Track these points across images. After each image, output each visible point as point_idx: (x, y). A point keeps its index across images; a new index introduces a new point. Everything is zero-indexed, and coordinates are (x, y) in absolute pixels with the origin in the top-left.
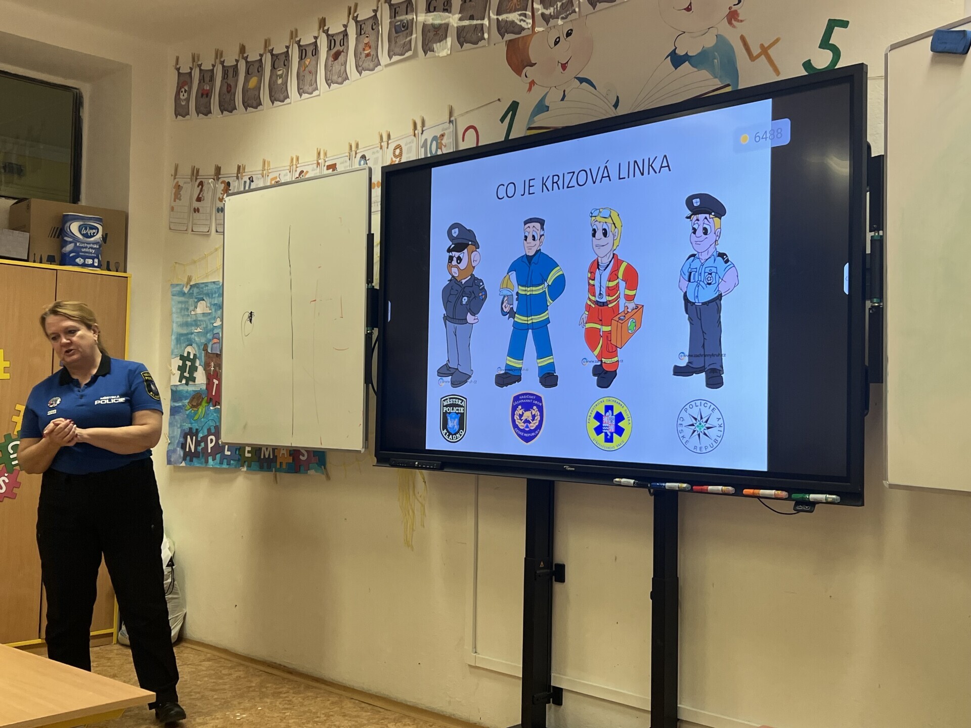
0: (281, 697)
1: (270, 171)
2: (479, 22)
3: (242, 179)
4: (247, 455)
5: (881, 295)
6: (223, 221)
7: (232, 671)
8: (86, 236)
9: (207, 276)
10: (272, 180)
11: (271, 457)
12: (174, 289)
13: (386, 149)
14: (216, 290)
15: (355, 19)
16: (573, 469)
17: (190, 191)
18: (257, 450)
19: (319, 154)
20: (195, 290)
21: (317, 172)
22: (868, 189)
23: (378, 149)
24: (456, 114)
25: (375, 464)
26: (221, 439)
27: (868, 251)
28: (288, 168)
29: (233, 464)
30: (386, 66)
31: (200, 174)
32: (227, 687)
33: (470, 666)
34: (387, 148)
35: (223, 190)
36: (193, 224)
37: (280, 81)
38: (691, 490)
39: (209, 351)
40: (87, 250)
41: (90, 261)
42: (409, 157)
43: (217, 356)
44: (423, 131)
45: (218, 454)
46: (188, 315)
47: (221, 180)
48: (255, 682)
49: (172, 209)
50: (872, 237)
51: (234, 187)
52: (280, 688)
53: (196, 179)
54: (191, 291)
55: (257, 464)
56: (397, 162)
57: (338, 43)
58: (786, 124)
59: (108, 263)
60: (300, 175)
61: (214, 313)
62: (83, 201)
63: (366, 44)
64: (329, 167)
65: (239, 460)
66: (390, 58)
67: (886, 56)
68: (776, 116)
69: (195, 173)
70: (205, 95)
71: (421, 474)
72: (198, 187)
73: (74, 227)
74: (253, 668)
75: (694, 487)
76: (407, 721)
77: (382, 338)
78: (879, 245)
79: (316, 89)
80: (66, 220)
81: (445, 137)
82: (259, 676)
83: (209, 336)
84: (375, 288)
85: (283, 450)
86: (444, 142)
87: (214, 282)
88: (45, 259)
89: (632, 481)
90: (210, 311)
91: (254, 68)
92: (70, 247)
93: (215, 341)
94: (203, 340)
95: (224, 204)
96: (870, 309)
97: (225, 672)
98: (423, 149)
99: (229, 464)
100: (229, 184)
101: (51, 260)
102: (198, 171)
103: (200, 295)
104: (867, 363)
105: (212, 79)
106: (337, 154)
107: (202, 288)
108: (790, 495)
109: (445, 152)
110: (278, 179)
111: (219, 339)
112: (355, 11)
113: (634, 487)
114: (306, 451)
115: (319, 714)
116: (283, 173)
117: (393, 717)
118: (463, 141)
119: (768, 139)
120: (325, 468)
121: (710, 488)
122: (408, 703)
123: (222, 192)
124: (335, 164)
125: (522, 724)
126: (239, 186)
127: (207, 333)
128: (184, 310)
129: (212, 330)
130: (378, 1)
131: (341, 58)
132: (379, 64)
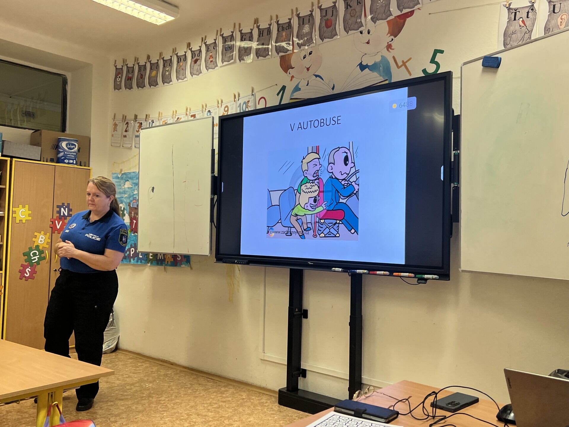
0: (168, 376)
1: (162, 117)
2: (267, 46)
3: (148, 121)
4: (151, 258)
5: (458, 181)
6: (139, 142)
7: (143, 364)
8: (70, 149)
9: (130, 169)
10: (163, 122)
11: (163, 259)
12: (114, 175)
13: (220, 107)
14: (135, 176)
15: (205, 43)
16: (313, 264)
17: (121, 127)
18: (155, 255)
19: (187, 109)
20: (125, 176)
21: (186, 119)
22: (452, 130)
23: (217, 107)
24: (255, 91)
25: (215, 262)
26: (138, 250)
27: (452, 160)
28: (171, 116)
29: (143, 262)
30: (221, 67)
32: (141, 371)
33: (261, 359)
34: (221, 107)
36: (123, 143)
37: (167, 73)
38: (369, 274)
39: (131, 206)
40: (70, 156)
41: (71, 161)
42: (232, 112)
43: (135, 209)
44: (239, 99)
45: (136, 257)
46: (121, 188)
47: (137, 122)
48: (155, 369)
49: (113, 135)
50: (454, 153)
51: (144, 125)
52: (167, 372)
53: (125, 121)
54: (122, 177)
55: (156, 262)
56: (226, 114)
57: (196, 55)
58: (414, 99)
59: (81, 162)
60: (177, 120)
61: (134, 187)
62: (68, 131)
63: (211, 56)
64: (192, 116)
65: (146, 260)
66: (223, 63)
67: (461, 68)
68: (410, 95)
69: (124, 118)
70: (129, 79)
71: (238, 266)
72: (126, 124)
73: (64, 144)
74: (153, 362)
75: (370, 272)
76: (230, 387)
77: (219, 201)
78: (458, 157)
79: (186, 77)
80: (59, 140)
81: (250, 102)
82: (157, 366)
83: (131, 199)
84: (216, 175)
85: (169, 255)
86: (249, 105)
87: (134, 172)
88: (49, 160)
89: (341, 269)
90: (132, 187)
91: (155, 66)
92: (61, 154)
94: (128, 201)
95: (140, 133)
96: (453, 187)
97: (139, 364)
98: (239, 108)
99: (141, 262)
100: (141, 123)
101: (52, 160)
102: (126, 117)
103: (126, 178)
104: (451, 213)
105: (133, 71)
106: (196, 109)
107: (128, 175)
108: (415, 276)
109: (249, 110)
110: (166, 122)
111: (136, 200)
112: (205, 39)
113: (341, 272)
114: (180, 255)
115: (187, 384)
116: (169, 119)
117: (223, 385)
118: (259, 104)
119: (406, 106)
120: (190, 264)
121: (378, 272)
122: (231, 378)
123: (138, 128)
124: (195, 114)
125: (287, 387)
126: (146, 125)
127: (130, 197)
128: (119, 186)
129: (133, 196)
130: (217, 34)
131: (198, 62)
132: (217, 66)
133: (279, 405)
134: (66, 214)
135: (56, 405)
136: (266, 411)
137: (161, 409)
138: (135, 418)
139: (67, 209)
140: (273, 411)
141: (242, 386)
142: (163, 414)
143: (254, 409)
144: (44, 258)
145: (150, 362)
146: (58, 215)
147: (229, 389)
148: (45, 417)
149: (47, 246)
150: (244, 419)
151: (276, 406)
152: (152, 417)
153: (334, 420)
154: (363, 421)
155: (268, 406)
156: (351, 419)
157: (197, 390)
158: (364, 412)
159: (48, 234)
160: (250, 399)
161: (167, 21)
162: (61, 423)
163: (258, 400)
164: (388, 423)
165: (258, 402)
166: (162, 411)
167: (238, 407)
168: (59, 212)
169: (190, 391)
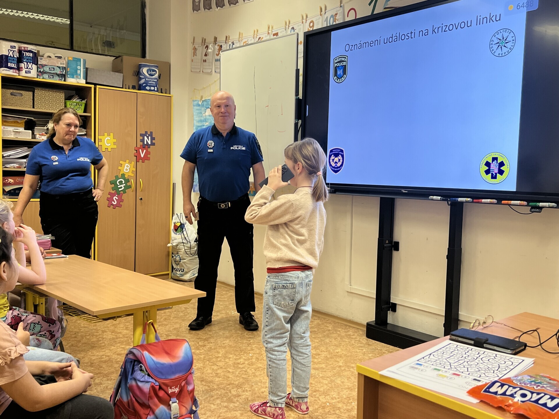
1: (243, 38)
3: (228, 43)
6: (219, 66)
8: (151, 75)
10: (244, 43)
12: (195, 103)
13: (305, 23)
16: (407, 192)
17: (201, 51)
19: (269, 28)
20: (205, 103)
21: (268, 38)
23: (301, 23)
24: (344, 2)
28: (253, 36)
31: (206, 41)
32: (226, 299)
33: (348, 292)
34: (306, 22)
35: (218, 50)
36: (203, 68)
38: (473, 202)
40: (151, 82)
41: (152, 88)
42: (318, 27)
44: (325, 13)
46: (202, 116)
47: (217, 44)
49: (192, 61)
51: (224, 48)
53: (204, 44)
54: (203, 104)
56: (311, 30)
59: (161, 89)
60: (259, 40)
62: (148, 57)
64: (274, 35)
69: (204, 41)
72: (205, 48)
73: (145, 70)
75: (474, 200)
77: (303, 125)
80: (140, 66)
81: (338, 15)
84: (300, 98)
86: (337, 18)
88: (131, 87)
89: (439, 198)
92: (142, 81)
95: (220, 56)
97: (223, 293)
98: (325, 22)
100: (221, 46)
101: (134, 87)
106: (278, 27)
108: (528, 203)
109: (337, 23)
110: (247, 42)
113: (440, 200)
116: (249, 39)
118: (348, 16)
119: (525, 7)
121: (483, 200)
124: (278, 33)
125: (375, 320)
126: (226, 47)
133: (367, 338)
134: (150, 143)
135: (151, 323)
136: (354, 343)
137: (247, 336)
138: (223, 343)
139: (150, 137)
140: (361, 344)
141: (328, 318)
142: (250, 340)
143: (341, 340)
144: (130, 187)
146: (142, 143)
148: (141, 334)
149: (133, 175)
150: (331, 350)
151: (364, 339)
152: (239, 342)
153: (451, 348)
154: (485, 352)
155: (355, 338)
156: (471, 349)
158: (486, 342)
159: (133, 163)
160: (336, 331)
162: (157, 341)
163: (345, 332)
164: (515, 354)
165: (344, 334)
166: (249, 338)
167: (325, 338)
168: (143, 141)
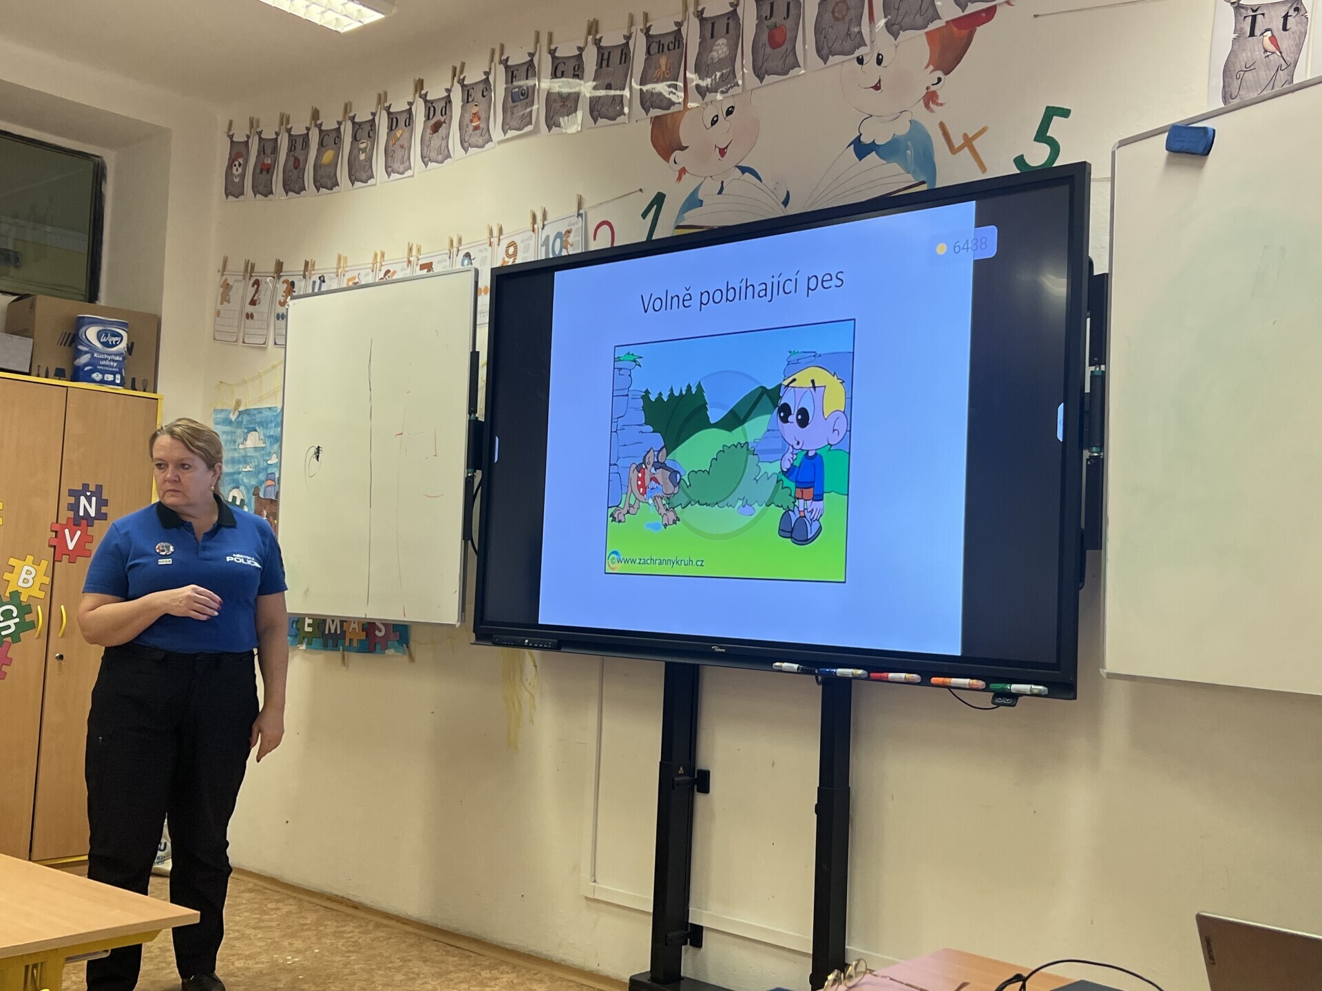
0: (344, 938)
1: (346, 269)
2: (618, 93)
3: (310, 278)
4: (307, 629)
5: (1102, 445)
6: (285, 330)
7: (280, 905)
8: (107, 345)
9: (261, 401)
10: (349, 280)
11: (339, 632)
12: (218, 416)
13: (496, 246)
15: (461, 82)
16: (724, 650)
17: (241, 290)
18: (320, 622)
19: (411, 250)
20: (246, 418)
21: (407, 273)
22: (1089, 314)
23: (487, 246)
24: (586, 206)
25: (473, 642)
27: (1087, 390)
28: (371, 266)
30: (500, 142)
31: (256, 270)
32: (274, 924)
33: (587, 898)
34: (499, 245)
35: (284, 292)
36: (245, 333)
37: (362, 157)
38: (868, 678)
39: (261, 495)
40: (107, 363)
41: (110, 377)
42: (526, 258)
43: (271, 503)
44: (544, 226)
46: (235, 450)
47: (282, 279)
48: (310, 918)
49: (218, 314)
50: (1092, 372)
51: (300, 288)
52: (342, 927)
53: (251, 276)
54: (240, 419)
55: (320, 640)
56: (510, 264)
57: (438, 112)
58: (992, 232)
59: (134, 380)
60: (385, 275)
61: (268, 447)
62: (103, 300)
63: (475, 114)
64: (422, 267)
65: (296, 636)
66: (505, 132)
67: (1113, 153)
68: (980, 223)
69: (250, 269)
70: (265, 170)
71: (531, 655)
72: (253, 286)
73: (91, 333)
74: (307, 901)
75: (871, 675)
76: (505, 968)
77: (487, 484)
78: (1101, 381)
79: (409, 168)
80: (80, 323)
81: (572, 235)
82: (316, 911)
83: (262, 476)
84: (480, 419)
85: (354, 623)
86: (569, 239)
87: (270, 408)
88: (52, 372)
89: (796, 666)
90: (264, 445)
91: (331, 139)
92: (84, 359)
93: (269, 482)
94: (254, 482)
95: (287, 309)
96: (1087, 460)
97: (270, 906)
98: (544, 248)
100: (293, 284)
101: (60, 374)
102: (253, 266)
103: (250, 424)
104: (1083, 526)
105: (275, 150)
106: (433, 250)
107: (254, 415)
108: (987, 685)
109: (571, 253)
110: (357, 280)
111: (274, 481)
112: (462, 72)
113: (798, 673)
114: (382, 623)
115: (392, 959)
116: (363, 272)
117: (487, 963)
118: (595, 239)
119: (969, 250)
120: (407, 647)
121: (891, 675)
122: (507, 947)
123: (284, 294)
124: (431, 263)
125: (651, 971)
126: (306, 286)
127: (259, 473)
128: (230, 443)
129: (266, 469)
130: (492, 60)
131: (442, 131)
132: (490, 140)
134: (93, 514)
139: (94, 499)
141: (536, 967)
144: (33, 625)
145: (300, 900)
146: (71, 514)
147: (502, 973)
149: (41, 595)
157: (418, 974)
159: (44, 564)
161: (366, 23)
168: (75, 507)
169: (399, 977)
